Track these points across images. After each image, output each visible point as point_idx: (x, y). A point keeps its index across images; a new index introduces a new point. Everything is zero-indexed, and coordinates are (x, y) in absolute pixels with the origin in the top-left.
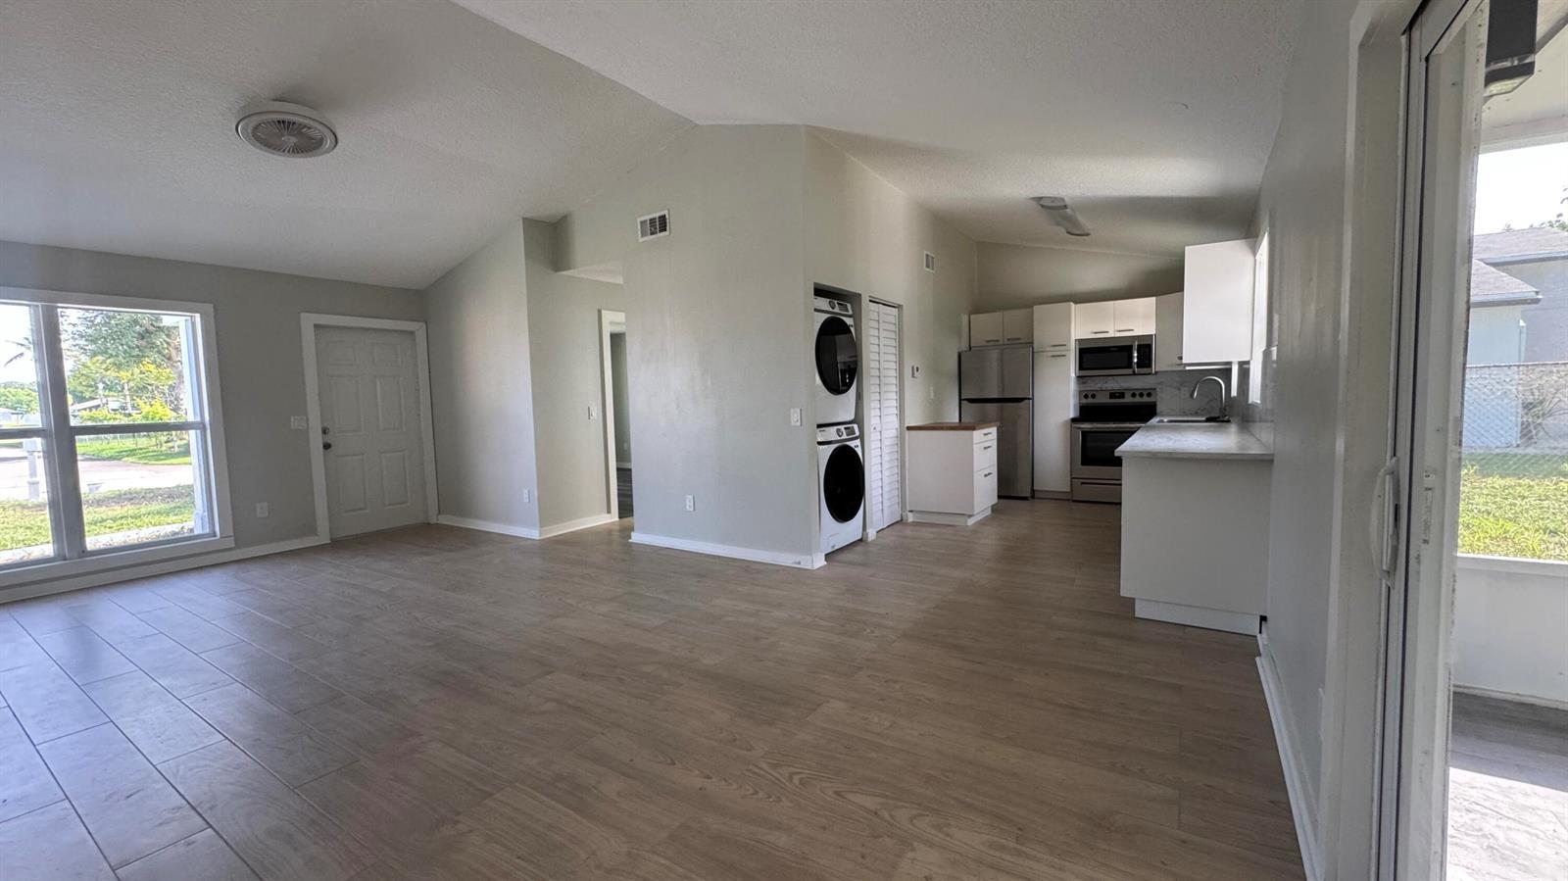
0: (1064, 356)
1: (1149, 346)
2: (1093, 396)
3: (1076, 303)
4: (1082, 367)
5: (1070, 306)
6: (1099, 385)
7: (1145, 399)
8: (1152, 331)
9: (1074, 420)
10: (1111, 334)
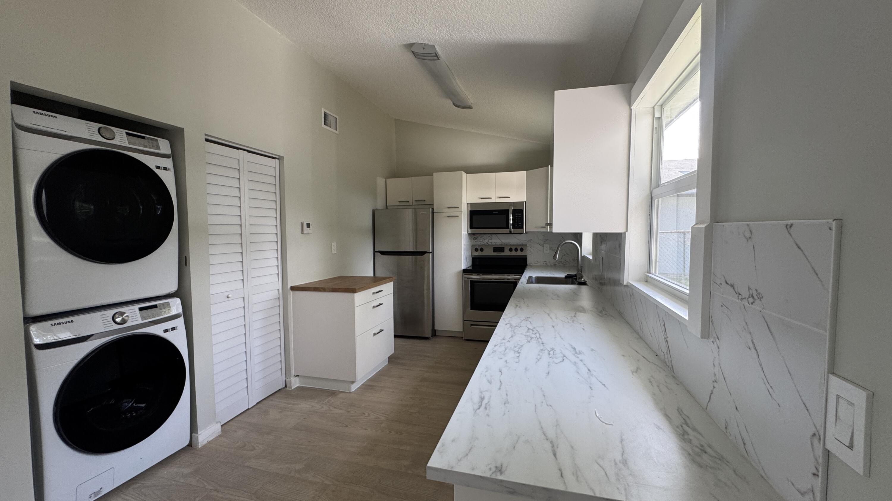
0: (457, 216)
1: (522, 211)
2: (482, 250)
3: (467, 173)
4: (472, 226)
5: (461, 175)
6: (486, 241)
7: (519, 253)
8: (524, 200)
9: (465, 271)
10: (493, 200)
